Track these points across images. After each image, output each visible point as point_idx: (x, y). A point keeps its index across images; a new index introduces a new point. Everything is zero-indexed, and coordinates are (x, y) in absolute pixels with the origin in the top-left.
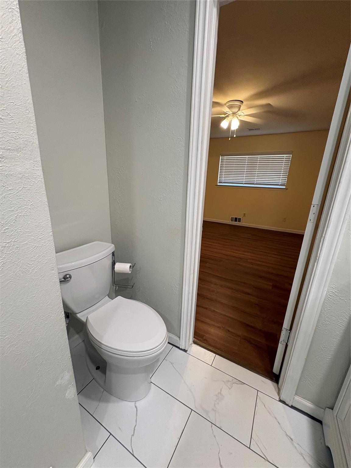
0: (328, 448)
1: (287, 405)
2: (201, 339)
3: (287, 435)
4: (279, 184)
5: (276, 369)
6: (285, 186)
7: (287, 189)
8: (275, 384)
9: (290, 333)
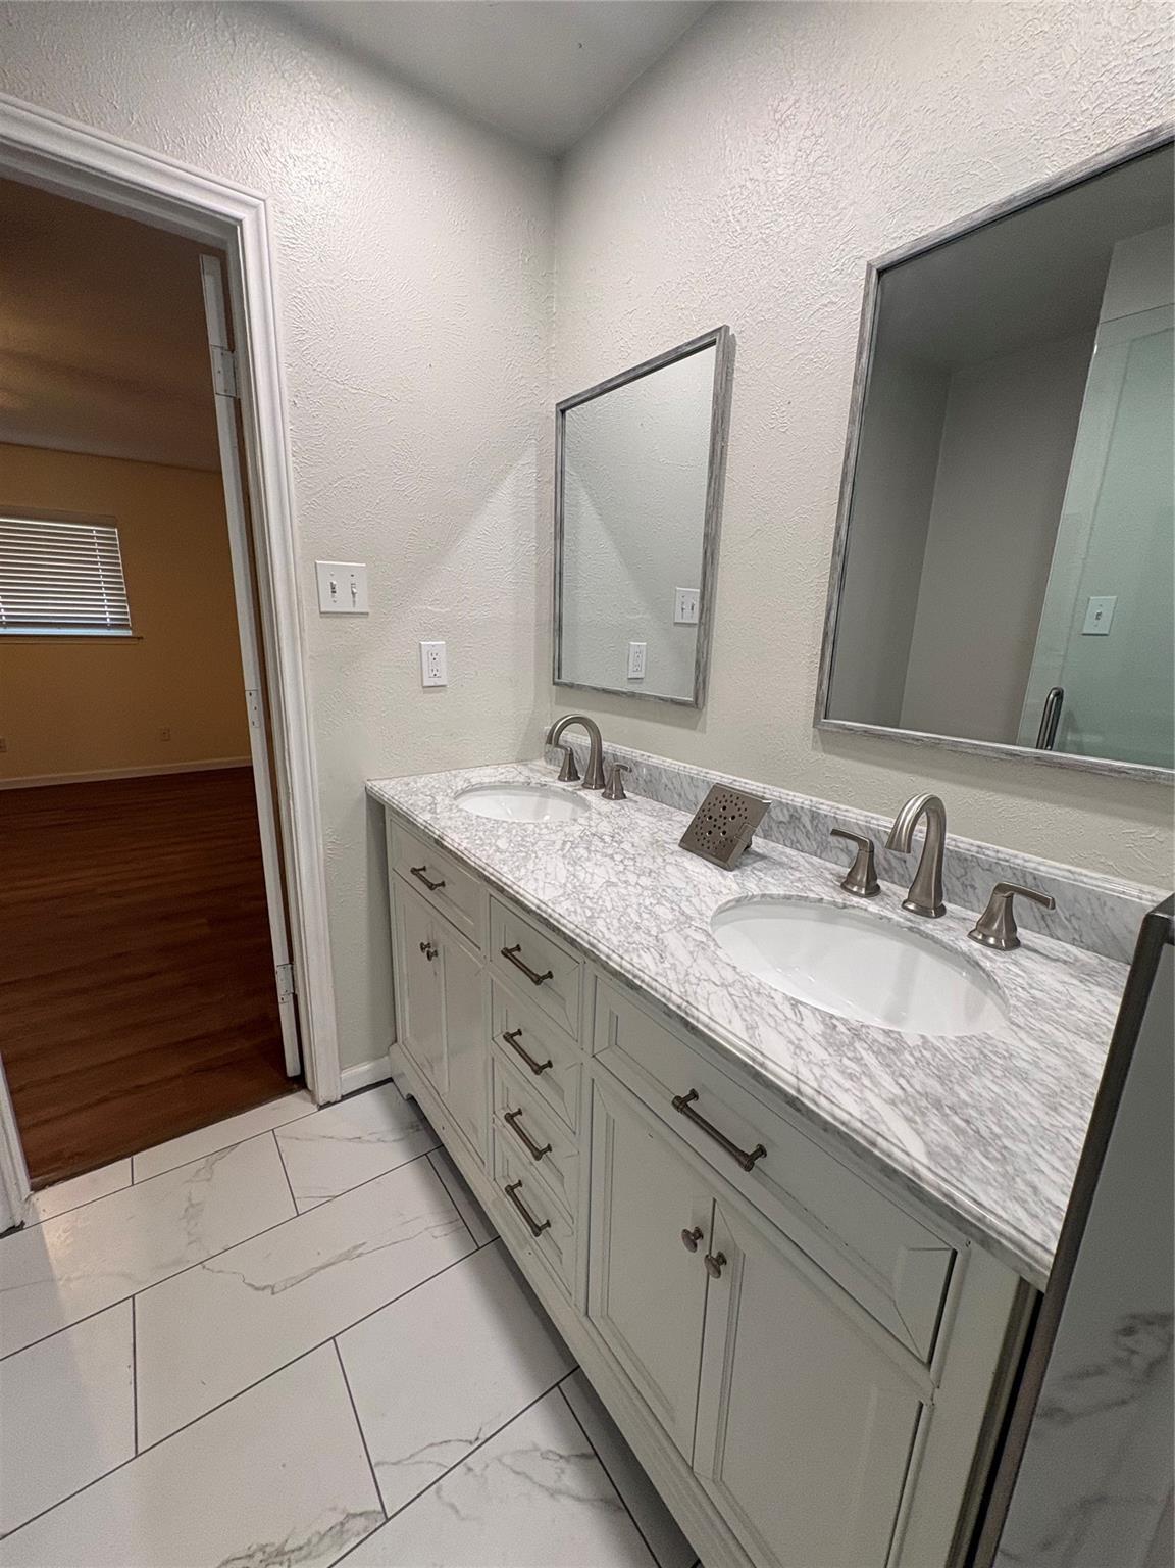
0: (412, 1100)
1: (335, 1103)
2: (59, 1164)
3: (350, 1140)
4: (106, 624)
5: (292, 1068)
6: (131, 629)
7: (139, 638)
8: (303, 1093)
9: (292, 968)
